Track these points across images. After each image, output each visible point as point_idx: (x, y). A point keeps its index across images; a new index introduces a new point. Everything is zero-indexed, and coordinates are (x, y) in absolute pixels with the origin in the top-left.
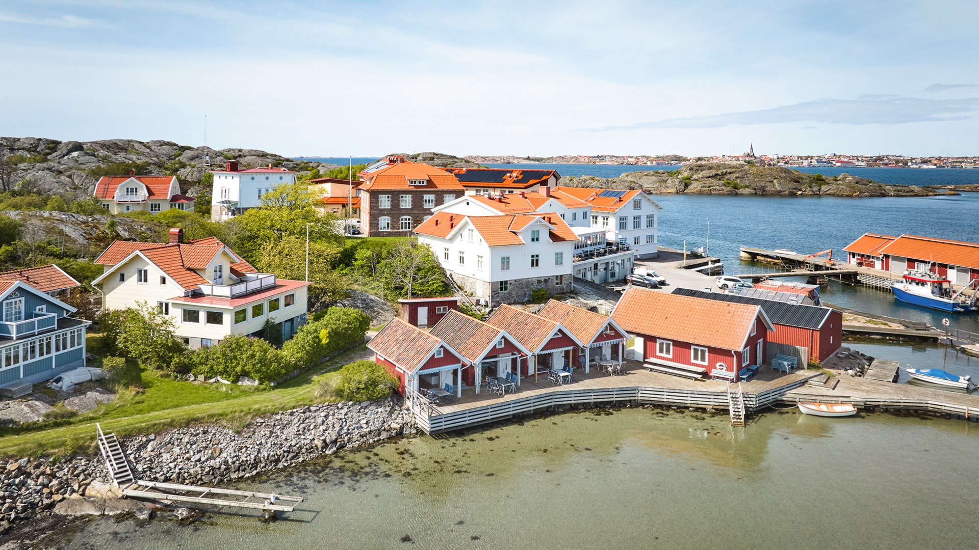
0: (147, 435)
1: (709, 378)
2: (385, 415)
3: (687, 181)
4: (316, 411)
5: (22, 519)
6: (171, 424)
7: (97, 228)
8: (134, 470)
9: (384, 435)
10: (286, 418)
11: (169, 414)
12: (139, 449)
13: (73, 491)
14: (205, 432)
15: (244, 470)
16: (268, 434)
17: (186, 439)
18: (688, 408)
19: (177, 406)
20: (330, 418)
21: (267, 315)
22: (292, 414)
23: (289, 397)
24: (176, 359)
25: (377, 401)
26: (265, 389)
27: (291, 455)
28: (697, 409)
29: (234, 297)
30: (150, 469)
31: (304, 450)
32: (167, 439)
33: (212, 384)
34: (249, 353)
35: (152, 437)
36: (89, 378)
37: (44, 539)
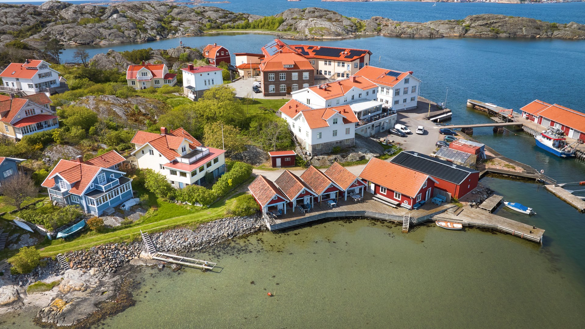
0: (159, 233)
1: (400, 207)
2: (253, 222)
3: (467, 28)
4: (225, 221)
5: (119, 267)
6: (168, 228)
7: (130, 108)
8: (156, 247)
9: (252, 231)
10: (213, 224)
11: (167, 222)
12: (157, 239)
13: (135, 256)
14: (181, 231)
15: (197, 246)
16: (206, 231)
17: (174, 235)
18: (387, 221)
19: (170, 217)
20: (231, 223)
21: (206, 170)
22: (215, 222)
23: (214, 213)
24: (169, 194)
25: (250, 216)
26: (205, 209)
27: (215, 240)
28: (390, 222)
29: (191, 164)
30: (162, 247)
31: (220, 238)
32: (167, 234)
33: (184, 205)
34: (198, 194)
35: (161, 233)
36: (135, 204)
37: (128, 275)
